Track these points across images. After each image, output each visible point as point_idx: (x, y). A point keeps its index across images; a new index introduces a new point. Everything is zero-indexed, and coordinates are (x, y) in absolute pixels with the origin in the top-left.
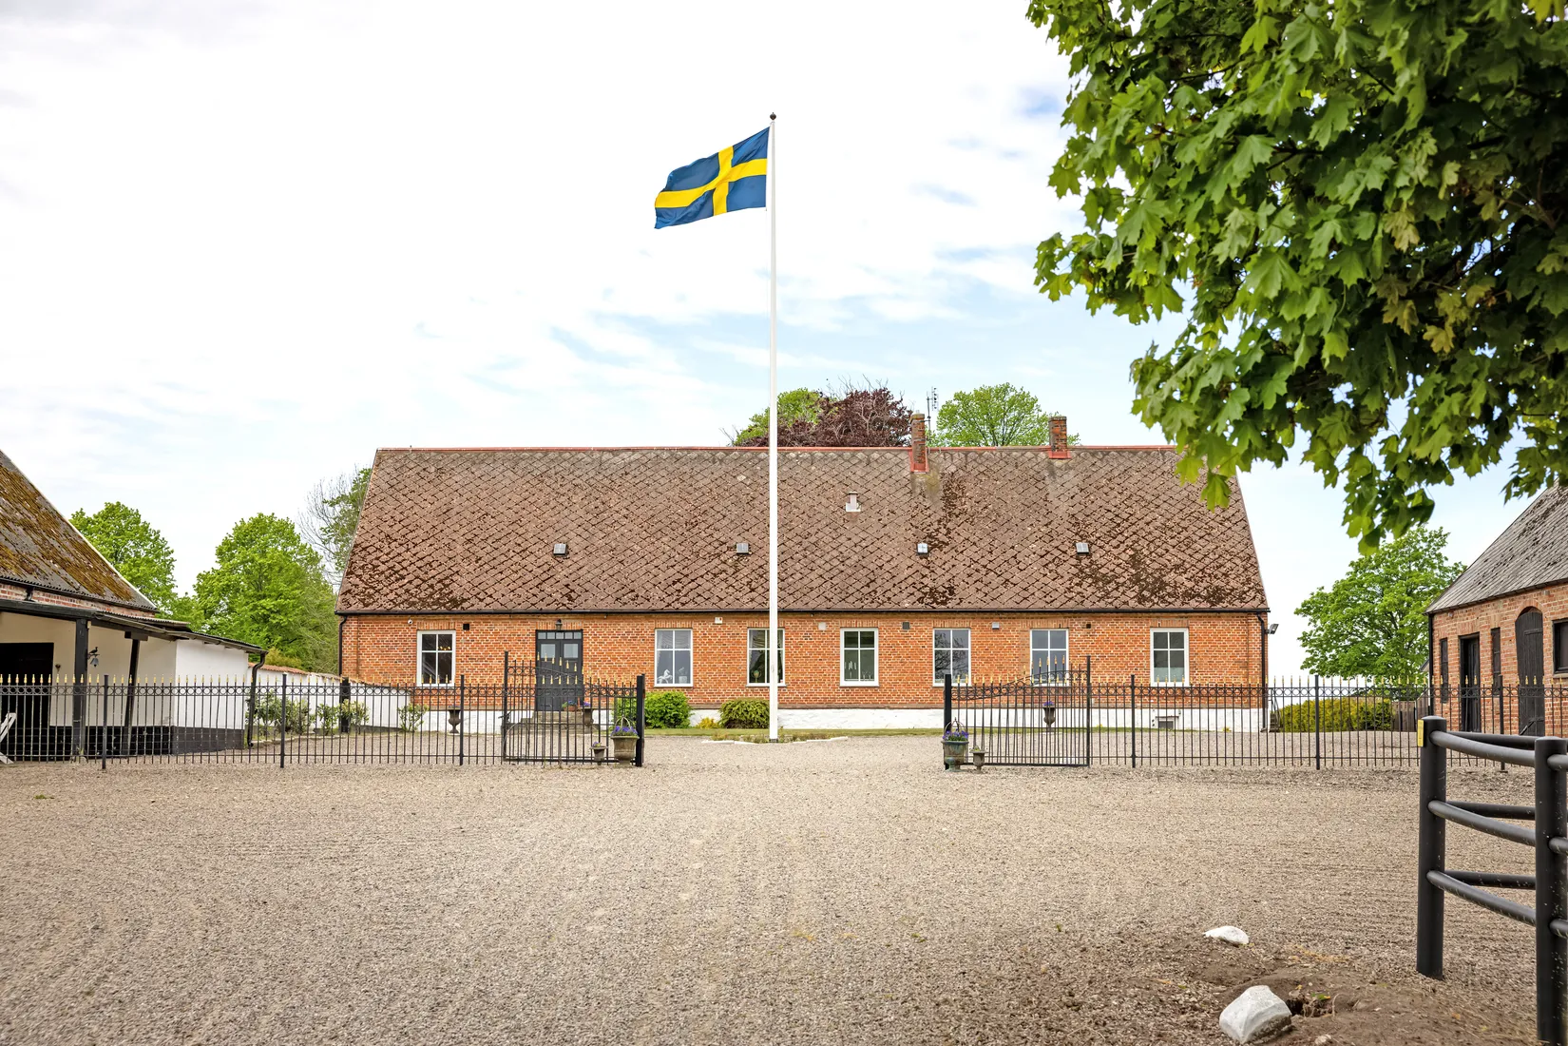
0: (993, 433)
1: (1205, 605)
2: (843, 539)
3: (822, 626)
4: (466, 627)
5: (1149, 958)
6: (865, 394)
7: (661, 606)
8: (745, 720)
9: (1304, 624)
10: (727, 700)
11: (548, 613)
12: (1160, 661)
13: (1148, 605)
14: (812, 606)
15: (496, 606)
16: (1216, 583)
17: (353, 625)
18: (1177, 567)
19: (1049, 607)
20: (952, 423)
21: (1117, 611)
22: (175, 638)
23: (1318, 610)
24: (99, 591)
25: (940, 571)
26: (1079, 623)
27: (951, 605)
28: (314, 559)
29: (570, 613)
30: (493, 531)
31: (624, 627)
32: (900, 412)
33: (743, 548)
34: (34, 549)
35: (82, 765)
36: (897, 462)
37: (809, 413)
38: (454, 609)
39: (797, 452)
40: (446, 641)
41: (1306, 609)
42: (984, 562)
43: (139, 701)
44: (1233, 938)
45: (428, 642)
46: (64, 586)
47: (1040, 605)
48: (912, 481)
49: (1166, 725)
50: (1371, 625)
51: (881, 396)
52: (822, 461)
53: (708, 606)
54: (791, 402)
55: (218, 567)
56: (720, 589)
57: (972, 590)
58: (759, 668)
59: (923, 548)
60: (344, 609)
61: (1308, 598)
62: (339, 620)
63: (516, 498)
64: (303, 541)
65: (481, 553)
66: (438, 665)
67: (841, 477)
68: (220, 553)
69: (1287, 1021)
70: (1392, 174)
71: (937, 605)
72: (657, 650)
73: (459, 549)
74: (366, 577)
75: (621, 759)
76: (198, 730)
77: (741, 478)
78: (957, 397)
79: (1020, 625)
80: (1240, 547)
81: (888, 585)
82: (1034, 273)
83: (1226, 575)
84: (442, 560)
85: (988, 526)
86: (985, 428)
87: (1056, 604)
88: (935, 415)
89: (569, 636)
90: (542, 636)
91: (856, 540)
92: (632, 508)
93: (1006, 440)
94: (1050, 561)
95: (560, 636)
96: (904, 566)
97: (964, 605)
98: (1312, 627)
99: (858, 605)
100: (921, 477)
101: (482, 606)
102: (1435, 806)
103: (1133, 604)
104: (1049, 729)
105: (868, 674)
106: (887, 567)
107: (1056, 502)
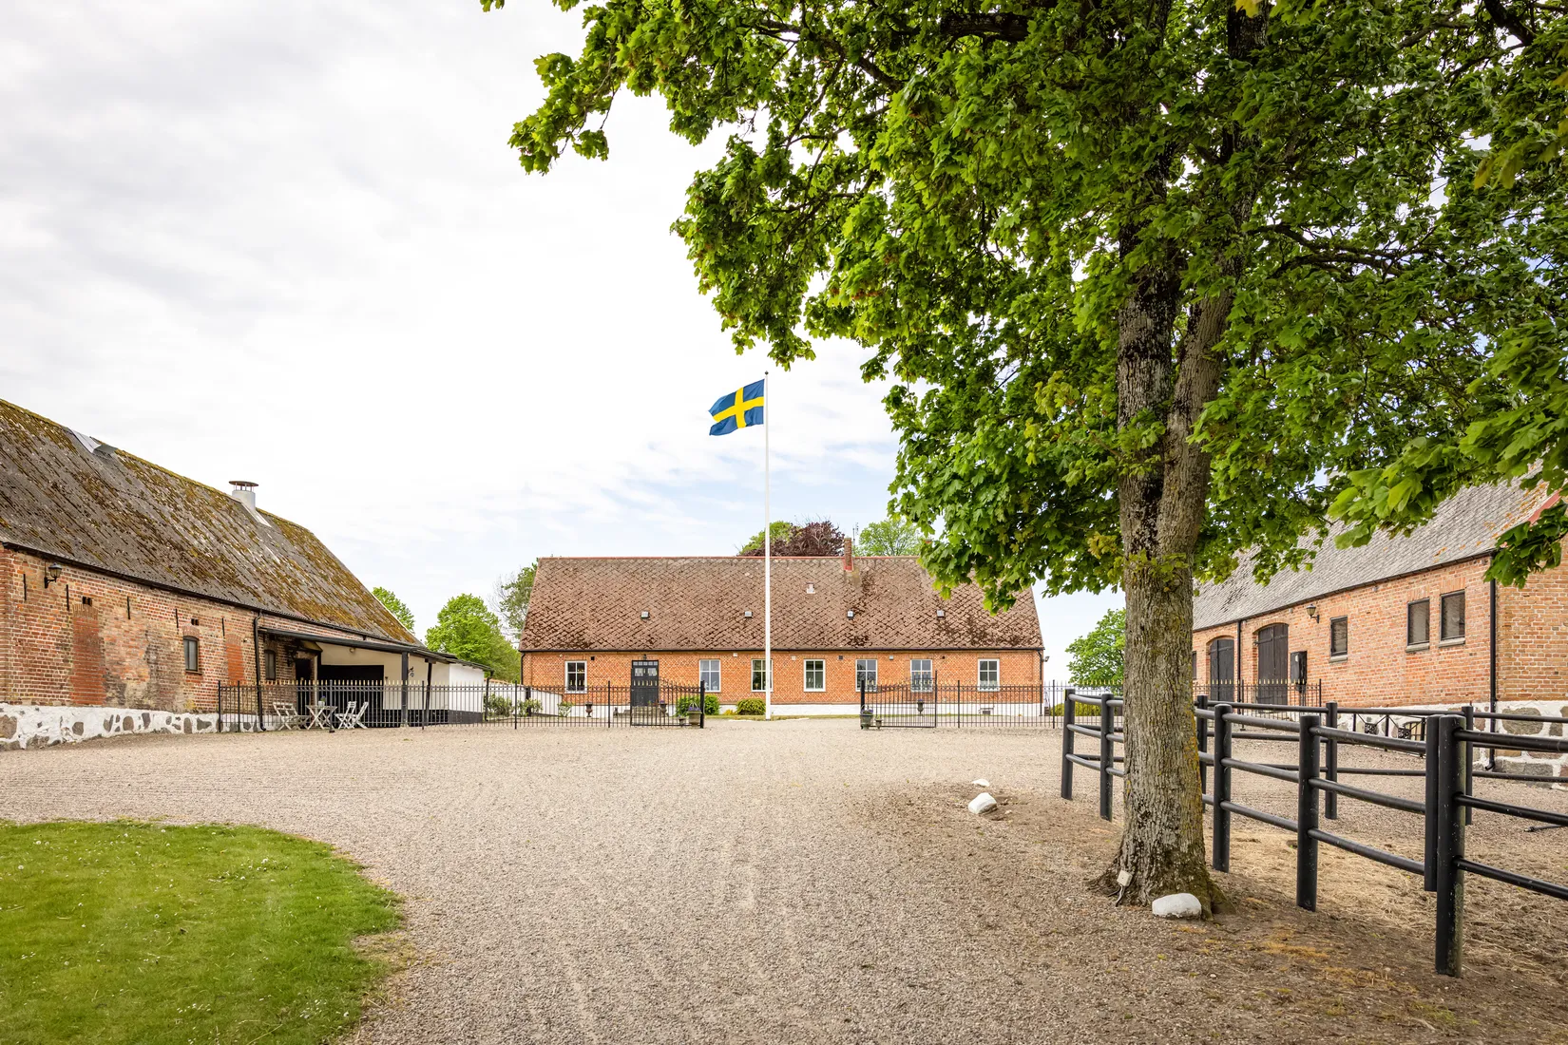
0: (891, 547)
1: (1009, 646)
2: (805, 609)
3: (794, 658)
4: (593, 659)
5: (945, 791)
6: (817, 524)
7: (703, 647)
8: (750, 710)
9: (1071, 657)
10: (740, 699)
11: (638, 651)
12: (983, 677)
13: (977, 646)
14: (788, 646)
15: (609, 647)
16: (1015, 633)
17: (529, 657)
18: (993, 624)
19: (921, 647)
20: (868, 541)
21: (959, 649)
22: (449, 663)
23: (1079, 649)
24: (397, 637)
25: (860, 627)
26: (938, 656)
27: (867, 646)
28: (496, 621)
29: (651, 651)
30: (607, 604)
31: (682, 659)
32: (837, 535)
33: (748, 614)
34: (364, 615)
35: (405, 730)
36: (835, 565)
37: (784, 535)
38: (585, 649)
39: (780, 559)
40: (581, 667)
41: (1072, 649)
42: (885, 622)
43: (433, 695)
44: (982, 784)
45: (571, 667)
46: (381, 635)
47: (917, 646)
48: (844, 575)
49: (987, 713)
50: (1110, 658)
51: (827, 526)
52: (795, 565)
53: (729, 647)
54: (776, 528)
55: (439, 625)
56: (736, 637)
57: (878, 637)
58: (759, 681)
59: (850, 614)
60: (524, 648)
61: (1073, 642)
62: (521, 655)
63: (619, 586)
64: (489, 611)
65: (600, 617)
66: (576, 680)
67: (804, 574)
68: (440, 617)
69: (995, 806)
70: (996, 495)
71: (859, 646)
72: (700, 672)
73: (588, 614)
74: (535, 631)
75: (693, 724)
76: (459, 712)
77: (747, 574)
78: (871, 526)
79: (905, 657)
80: (1029, 613)
81: (831, 635)
82: (887, 512)
83: (1021, 629)
84: (579, 621)
85: (887, 601)
86: (887, 544)
87: (925, 646)
88: (858, 538)
89: (651, 664)
90: (635, 664)
91: (812, 609)
92: (686, 591)
93: (899, 551)
94: (923, 622)
95: (646, 664)
96: (840, 625)
97: (873, 646)
98: (1075, 660)
99: (814, 646)
100: (849, 574)
101: (601, 647)
102: (1069, 726)
103: (968, 645)
104: (920, 715)
105: (820, 684)
106: (830, 625)
107: (926, 588)
